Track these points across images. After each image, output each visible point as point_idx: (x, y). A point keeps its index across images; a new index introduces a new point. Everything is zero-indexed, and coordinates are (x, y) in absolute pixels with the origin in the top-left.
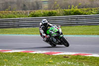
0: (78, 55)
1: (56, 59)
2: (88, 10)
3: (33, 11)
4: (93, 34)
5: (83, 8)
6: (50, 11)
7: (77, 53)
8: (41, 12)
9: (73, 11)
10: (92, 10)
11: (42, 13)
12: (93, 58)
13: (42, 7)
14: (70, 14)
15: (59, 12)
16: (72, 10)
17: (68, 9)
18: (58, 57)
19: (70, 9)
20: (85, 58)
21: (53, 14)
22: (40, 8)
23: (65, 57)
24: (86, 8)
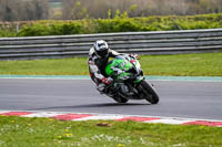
0: (129, 121)
1: (79, 129)
2: (150, 22)
3: (29, 22)
4: (163, 73)
5: (139, 16)
6: (68, 23)
7: (128, 116)
8: (47, 24)
9: (117, 23)
10: (159, 20)
11: (49, 28)
12: (161, 128)
13: (47, 13)
14: (112, 30)
15: (86, 26)
16: (115, 20)
17: (106, 17)
18: (85, 126)
19: (111, 17)
20: (146, 127)
21: (73, 28)
22: (44, 15)
23: (100, 125)
24: (146, 16)
